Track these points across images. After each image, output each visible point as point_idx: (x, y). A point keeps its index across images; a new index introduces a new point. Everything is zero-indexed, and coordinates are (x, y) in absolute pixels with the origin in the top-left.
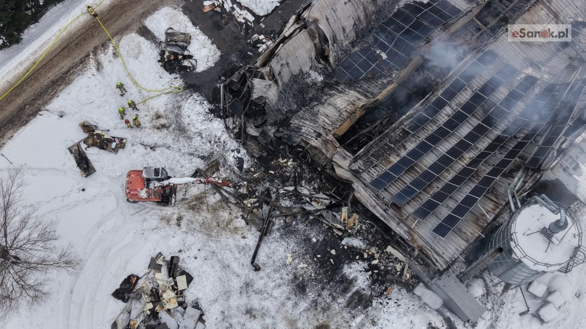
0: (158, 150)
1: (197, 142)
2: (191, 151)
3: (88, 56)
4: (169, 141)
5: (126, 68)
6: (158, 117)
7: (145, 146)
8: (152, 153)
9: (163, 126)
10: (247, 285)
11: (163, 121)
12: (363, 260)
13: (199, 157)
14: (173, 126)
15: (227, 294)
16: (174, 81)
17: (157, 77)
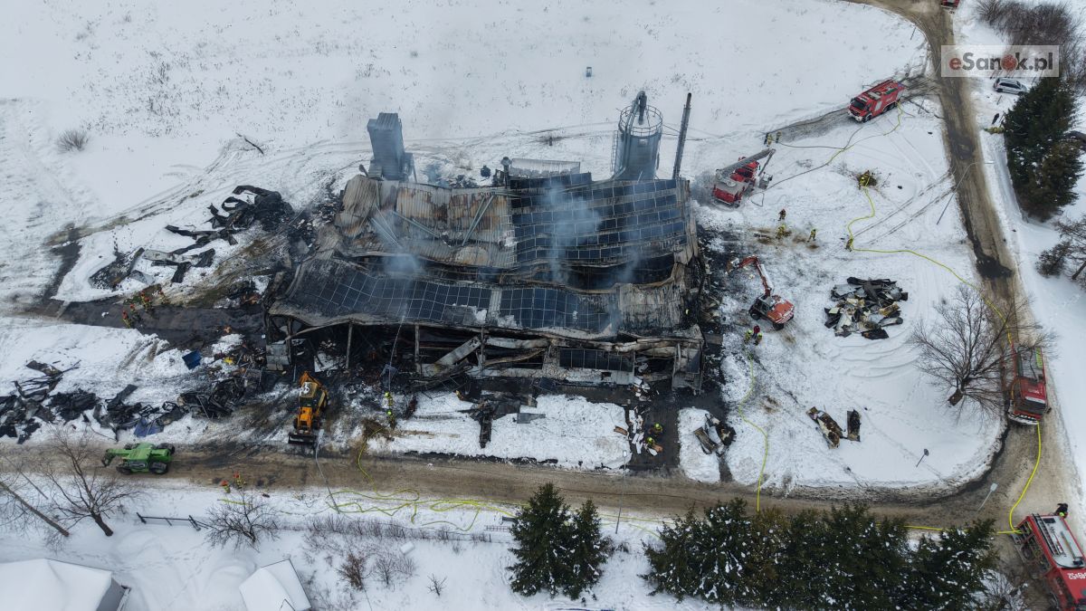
0: (788, 389)
1: (754, 373)
2: (763, 372)
3: (789, 497)
4: (773, 388)
5: (765, 461)
6: (768, 409)
7: (795, 399)
8: (793, 391)
9: (770, 400)
10: (790, 285)
11: (768, 404)
12: (707, 249)
13: (760, 364)
14: (762, 395)
15: (808, 290)
16: (733, 420)
17: (745, 434)
